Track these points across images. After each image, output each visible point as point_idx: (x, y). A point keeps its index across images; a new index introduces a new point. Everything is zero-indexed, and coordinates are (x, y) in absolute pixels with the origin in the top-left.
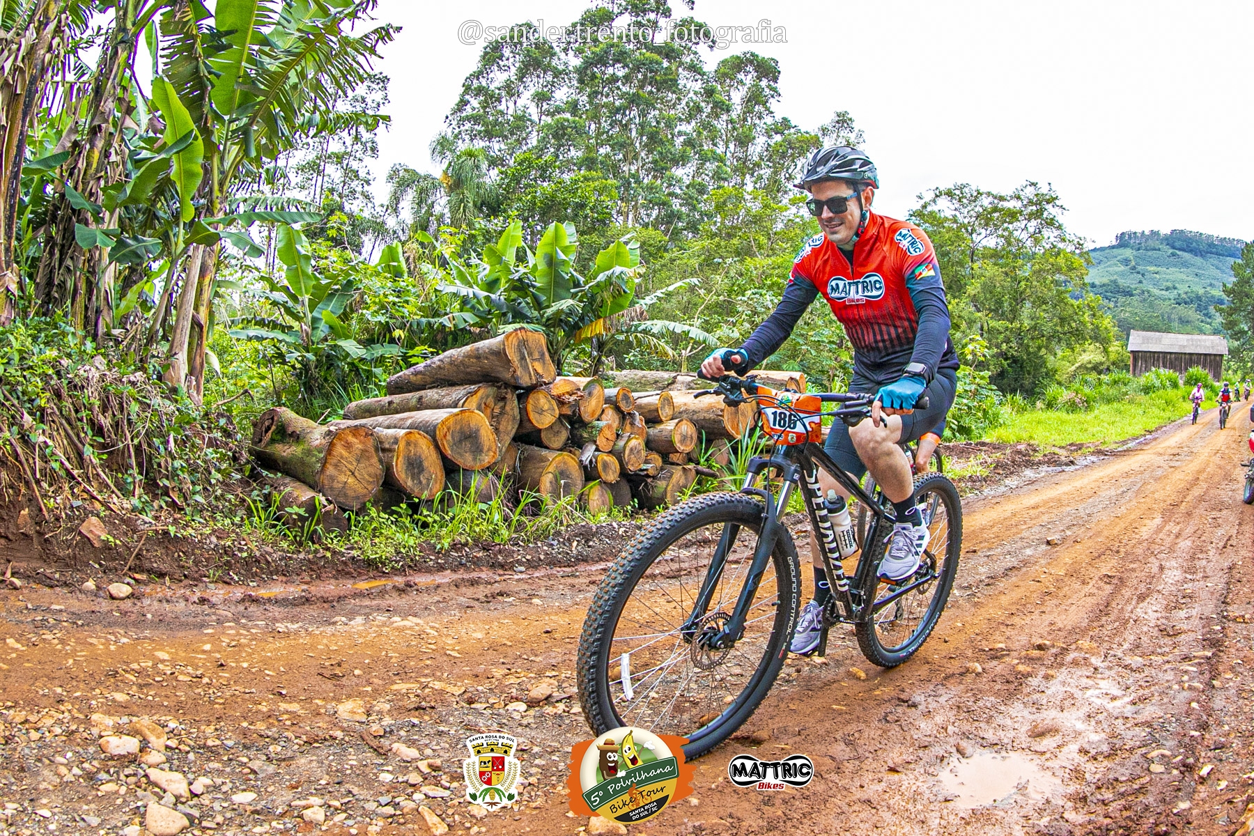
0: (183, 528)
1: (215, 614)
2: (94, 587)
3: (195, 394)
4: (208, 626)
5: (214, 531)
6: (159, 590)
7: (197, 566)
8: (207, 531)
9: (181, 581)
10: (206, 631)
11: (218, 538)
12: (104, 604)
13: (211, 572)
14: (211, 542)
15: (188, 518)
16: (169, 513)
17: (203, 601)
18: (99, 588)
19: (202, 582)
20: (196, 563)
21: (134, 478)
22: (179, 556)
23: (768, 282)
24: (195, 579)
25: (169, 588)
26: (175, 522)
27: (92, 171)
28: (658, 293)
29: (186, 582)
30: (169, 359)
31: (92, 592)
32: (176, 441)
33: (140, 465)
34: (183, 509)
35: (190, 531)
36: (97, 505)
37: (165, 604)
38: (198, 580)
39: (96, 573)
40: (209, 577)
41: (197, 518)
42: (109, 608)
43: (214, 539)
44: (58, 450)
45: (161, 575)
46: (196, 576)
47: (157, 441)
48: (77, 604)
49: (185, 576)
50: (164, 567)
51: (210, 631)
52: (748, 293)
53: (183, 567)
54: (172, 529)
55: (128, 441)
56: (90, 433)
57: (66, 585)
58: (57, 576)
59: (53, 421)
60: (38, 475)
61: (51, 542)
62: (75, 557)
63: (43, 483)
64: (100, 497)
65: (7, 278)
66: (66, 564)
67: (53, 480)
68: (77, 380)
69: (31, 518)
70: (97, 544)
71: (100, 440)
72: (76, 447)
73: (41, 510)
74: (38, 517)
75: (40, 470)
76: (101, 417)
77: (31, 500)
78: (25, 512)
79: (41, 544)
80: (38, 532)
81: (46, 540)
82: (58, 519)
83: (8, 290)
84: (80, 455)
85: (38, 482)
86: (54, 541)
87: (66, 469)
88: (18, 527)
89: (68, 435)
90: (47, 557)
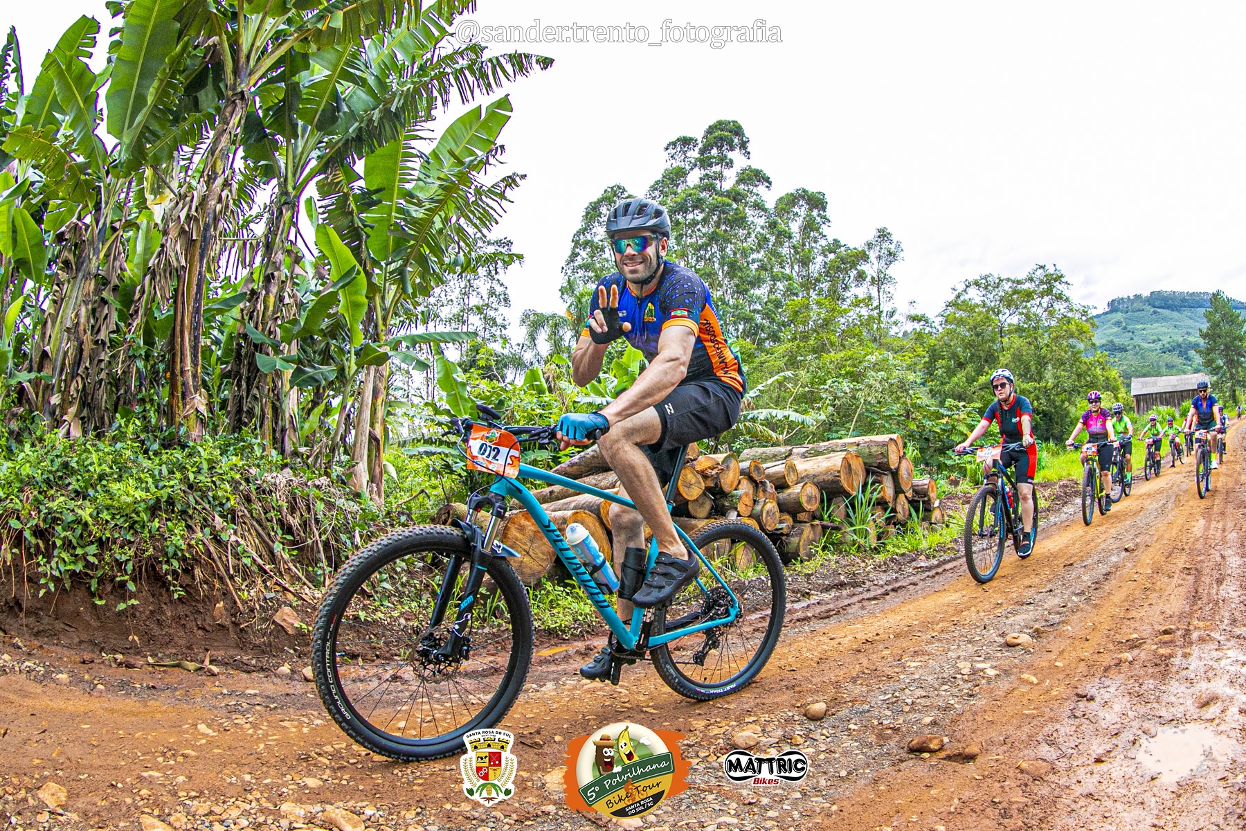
0: (373, 612)
1: (407, 690)
2: (289, 671)
3: (377, 498)
4: (402, 702)
5: (402, 614)
6: (352, 670)
7: (388, 646)
8: (396, 614)
9: (373, 661)
11: (407, 620)
12: (298, 687)
13: (402, 650)
14: (399, 625)
15: (377, 603)
16: (359, 600)
17: (395, 678)
18: (293, 672)
19: (394, 660)
20: (387, 644)
21: (324, 570)
22: (370, 638)
23: (843, 372)
24: (386, 659)
25: (362, 668)
26: (365, 608)
28: (760, 387)
29: (378, 662)
30: (351, 467)
31: (286, 675)
32: (361, 536)
33: (329, 559)
34: (372, 596)
35: (379, 614)
36: (290, 596)
37: (359, 684)
38: (390, 659)
39: (291, 658)
40: (399, 656)
41: (386, 603)
42: (303, 690)
43: (402, 621)
44: (250, 548)
45: (354, 656)
46: (388, 655)
47: (343, 537)
48: (271, 687)
49: (377, 656)
50: (356, 649)
52: (829, 382)
53: (375, 648)
54: (362, 615)
55: (316, 538)
56: (280, 532)
57: (262, 669)
58: (254, 662)
59: (244, 523)
60: (232, 572)
61: (246, 632)
62: (270, 645)
63: (236, 578)
64: (291, 589)
65: (196, 401)
66: (261, 650)
67: (246, 573)
68: (265, 485)
69: (227, 610)
70: (291, 632)
71: (290, 537)
72: (267, 544)
73: (235, 603)
74: (233, 610)
75: (234, 567)
76: (289, 517)
77: (226, 594)
78: (220, 605)
79: (236, 633)
80: (233, 623)
81: (242, 630)
82: (252, 610)
83: (197, 411)
84: (271, 552)
85: (231, 578)
86: (250, 631)
87: (259, 566)
88: (214, 619)
89: (259, 535)
90: (242, 645)
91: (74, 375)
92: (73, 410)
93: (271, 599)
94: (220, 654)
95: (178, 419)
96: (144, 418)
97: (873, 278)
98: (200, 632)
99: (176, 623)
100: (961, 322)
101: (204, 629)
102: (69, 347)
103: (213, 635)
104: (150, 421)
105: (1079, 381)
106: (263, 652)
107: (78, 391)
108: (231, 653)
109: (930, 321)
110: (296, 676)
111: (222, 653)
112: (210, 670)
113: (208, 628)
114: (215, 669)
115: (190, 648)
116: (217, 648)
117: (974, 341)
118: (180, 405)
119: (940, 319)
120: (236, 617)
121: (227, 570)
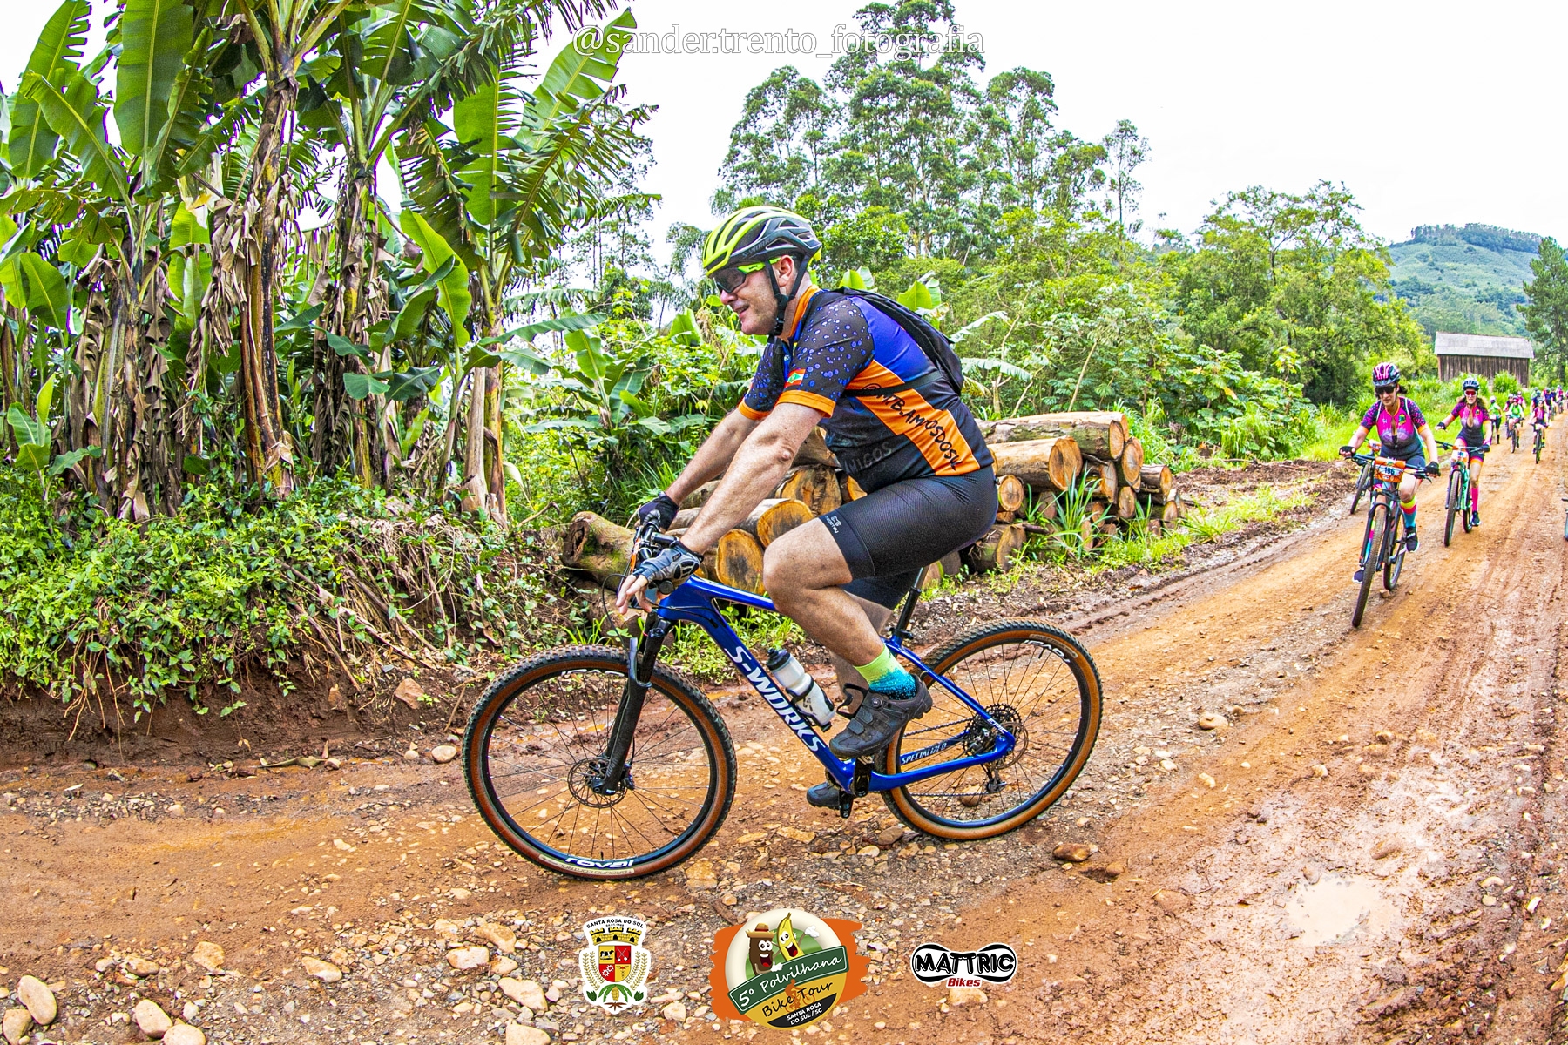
2: (417, 754)
4: (540, 785)
7: (521, 709)
10: (540, 792)
12: (429, 772)
13: (537, 712)
16: (486, 655)
19: (528, 725)
21: (445, 627)
26: (494, 664)
27: (353, 311)
32: (484, 577)
33: (449, 612)
34: (500, 648)
36: (410, 664)
38: (524, 723)
40: (535, 719)
42: (435, 777)
44: (361, 615)
47: (464, 582)
51: (543, 791)
54: (492, 676)
55: (434, 591)
56: (392, 590)
57: (386, 753)
58: (377, 746)
59: (352, 588)
60: (344, 648)
61: (366, 714)
62: (393, 723)
63: (349, 655)
64: (411, 656)
65: (279, 450)
66: (384, 732)
67: (360, 648)
68: (370, 539)
69: (342, 693)
70: (414, 706)
71: (404, 596)
72: (379, 607)
73: (351, 683)
74: (350, 691)
75: (345, 642)
76: (401, 571)
77: (340, 675)
78: (335, 688)
79: (355, 717)
80: (351, 705)
81: (360, 712)
82: (370, 688)
83: (282, 460)
84: (385, 614)
85: (344, 655)
86: (369, 711)
87: (372, 635)
88: (329, 704)
89: (369, 598)
90: (363, 728)
91: (129, 444)
92: (133, 484)
93: (390, 672)
94: (338, 742)
95: (260, 474)
96: (221, 480)
97: (1113, 182)
98: (315, 721)
99: (288, 715)
100: (1222, 243)
101: (319, 717)
102: (119, 412)
103: (330, 723)
104: (228, 483)
105: (1369, 331)
106: (386, 733)
107: (136, 461)
108: (351, 738)
109: (1184, 239)
110: (425, 760)
111: (341, 740)
112: (330, 765)
113: (323, 716)
114: (336, 762)
115: (305, 740)
116: (336, 736)
117: (1238, 269)
118: (261, 457)
119: (1199, 236)
120: (352, 698)
121: (338, 647)
